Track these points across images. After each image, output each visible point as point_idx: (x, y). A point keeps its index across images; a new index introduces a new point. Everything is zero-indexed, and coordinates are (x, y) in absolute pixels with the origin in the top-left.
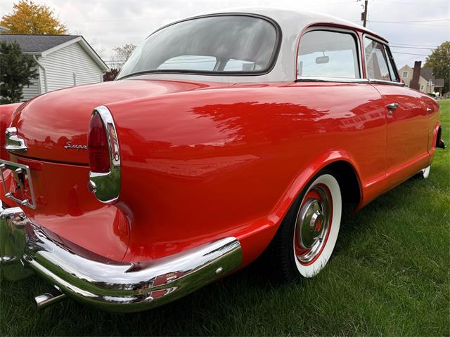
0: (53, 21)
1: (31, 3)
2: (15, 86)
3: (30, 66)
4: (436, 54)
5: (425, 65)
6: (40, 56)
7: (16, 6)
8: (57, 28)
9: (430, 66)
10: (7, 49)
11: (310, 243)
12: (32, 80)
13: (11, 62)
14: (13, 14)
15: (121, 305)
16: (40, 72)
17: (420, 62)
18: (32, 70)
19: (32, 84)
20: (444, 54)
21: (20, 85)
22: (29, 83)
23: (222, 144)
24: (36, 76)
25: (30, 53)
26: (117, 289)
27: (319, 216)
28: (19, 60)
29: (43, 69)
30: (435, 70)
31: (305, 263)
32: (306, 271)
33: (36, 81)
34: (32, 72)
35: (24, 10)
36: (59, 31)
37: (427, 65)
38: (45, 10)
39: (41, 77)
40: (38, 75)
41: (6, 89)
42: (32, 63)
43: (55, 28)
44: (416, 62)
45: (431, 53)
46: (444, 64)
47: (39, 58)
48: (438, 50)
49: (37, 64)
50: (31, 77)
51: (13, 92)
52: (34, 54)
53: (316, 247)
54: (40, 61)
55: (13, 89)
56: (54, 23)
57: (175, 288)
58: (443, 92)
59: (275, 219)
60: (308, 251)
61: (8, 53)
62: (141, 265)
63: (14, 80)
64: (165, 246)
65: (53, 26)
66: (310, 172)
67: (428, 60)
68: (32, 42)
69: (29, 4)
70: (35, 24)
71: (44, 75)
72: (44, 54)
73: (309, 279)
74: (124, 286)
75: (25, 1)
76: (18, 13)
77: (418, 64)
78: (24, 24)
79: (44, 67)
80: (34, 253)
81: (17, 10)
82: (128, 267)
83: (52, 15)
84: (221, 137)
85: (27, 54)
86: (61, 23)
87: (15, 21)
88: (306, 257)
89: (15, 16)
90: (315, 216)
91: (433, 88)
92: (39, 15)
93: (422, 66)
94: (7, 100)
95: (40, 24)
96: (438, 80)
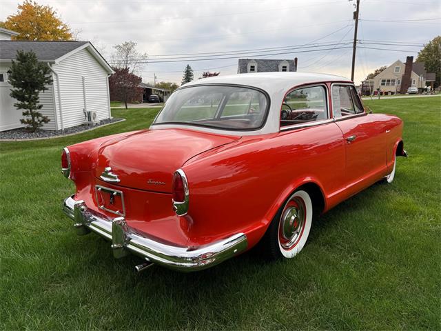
0: (56, 21)
1: (35, 3)
2: (32, 92)
3: (45, 73)
4: (428, 49)
5: (417, 60)
6: (54, 63)
7: (20, 7)
8: (60, 28)
9: (422, 61)
10: (25, 58)
11: (290, 235)
12: (47, 86)
13: (28, 70)
14: (17, 14)
15: (186, 267)
16: (54, 78)
17: (412, 57)
18: (46, 76)
19: (47, 89)
20: (436, 48)
21: (36, 91)
22: (44, 89)
23: (231, 175)
24: (50, 82)
25: (44, 61)
26: (182, 259)
27: (296, 218)
28: (35, 67)
29: (56, 75)
30: (427, 65)
31: (287, 249)
32: (287, 254)
33: (50, 86)
34: (47, 78)
35: (28, 11)
36: (62, 31)
37: (419, 60)
38: (48, 10)
39: (55, 82)
40: (52, 81)
41: (24, 95)
42: (47, 70)
43: (58, 27)
44: (408, 58)
45: (423, 48)
46: (436, 59)
47: (53, 65)
48: (430, 45)
49: (51, 70)
50: (46, 82)
51: (30, 97)
52: (48, 61)
53: (295, 238)
54: (54, 68)
55: (30, 94)
56: (58, 23)
57: (214, 260)
58: (435, 86)
59: (266, 222)
60: (289, 241)
61: (25, 62)
62: (195, 248)
63: (31, 86)
64: (204, 239)
65: (56, 26)
66: (290, 189)
67: (420, 55)
68: (44, 49)
69: (33, 4)
70: (39, 24)
71: (57, 80)
72: (57, 61)
73: (289, 259)
74: (187, 258)
75: (29, 2)
76: (22, 13)
77: (410, 59)
78: (29, 25)
79: (57, 73)
80: (129, 241)
81: (21, 11)
82: (187, 249)
83: (55, 15)
84: (230, 172)
85: (42, 62)
86: (64, 23)
87: (19, 21)
88: (287, 245)
89: (20, 16)
90: (293, 218)
91: (424, 83)
92: (42, 15)
93: (414, 61)
94: (25, 105)
95: (44, 24)
96: (429, 74)
